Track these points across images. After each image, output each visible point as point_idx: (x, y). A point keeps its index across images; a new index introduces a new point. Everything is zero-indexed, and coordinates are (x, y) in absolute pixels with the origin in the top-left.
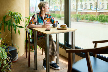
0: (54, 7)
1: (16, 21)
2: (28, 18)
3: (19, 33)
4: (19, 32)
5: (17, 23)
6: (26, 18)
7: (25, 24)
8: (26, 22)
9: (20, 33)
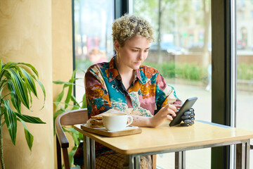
0: (180, 36)
1: (16, 96)
2: (66, 85)
3: (30, 145)
4: (29, 137)
5: (17, 106)
6: (57, 83)
7: (55, 106)
8: (60, 99)
9: (34, 143)
